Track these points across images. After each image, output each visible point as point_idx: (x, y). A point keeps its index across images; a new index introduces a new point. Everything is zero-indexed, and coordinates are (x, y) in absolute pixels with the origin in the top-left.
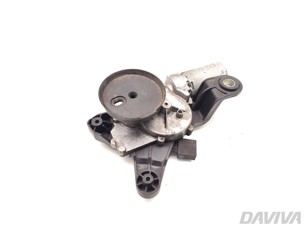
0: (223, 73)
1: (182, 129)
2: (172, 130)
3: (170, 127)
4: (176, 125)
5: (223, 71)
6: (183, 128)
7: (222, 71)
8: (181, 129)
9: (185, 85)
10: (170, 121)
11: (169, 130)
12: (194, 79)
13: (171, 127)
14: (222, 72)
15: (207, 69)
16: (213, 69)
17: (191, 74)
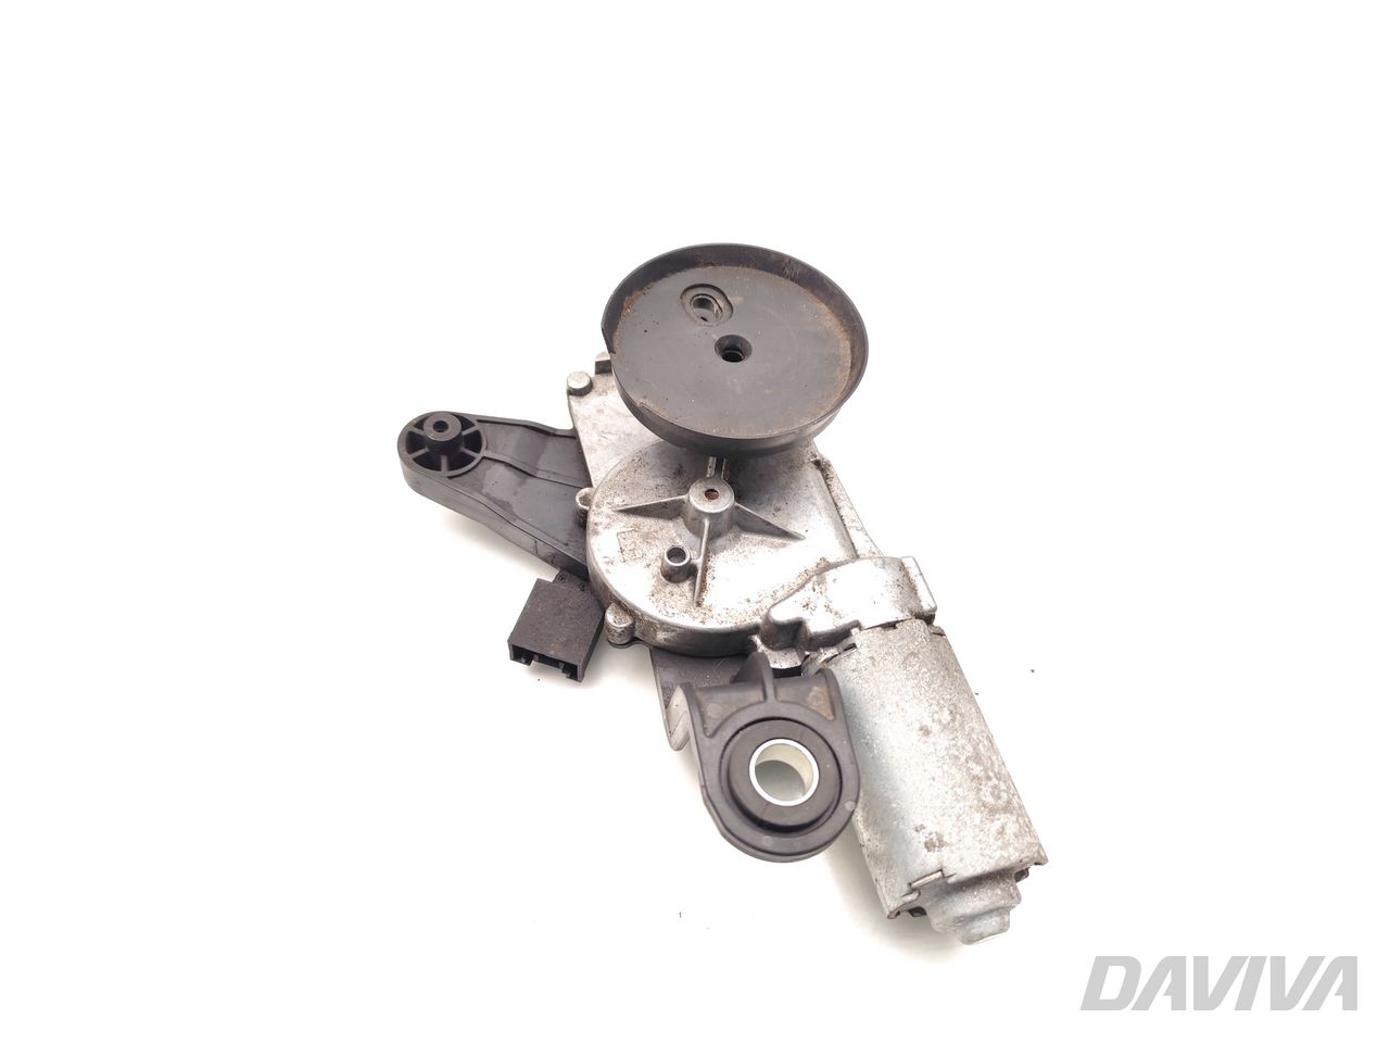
0: (929, 846)
1: (607, 563)
2: (608, 526)
3: (622, 524)
4: (629, 548)
5: (945, 850)
6: (610, 567)
7: (942, 844)
8: (607, 560)
9: (836, 613)
10: (656, 532)
11: (609, 516)
12: (872, 658)
13: (625, 530)
14: (934, 837)
15: (953, 751)
16: (960, 791)
17: (913, 654)
